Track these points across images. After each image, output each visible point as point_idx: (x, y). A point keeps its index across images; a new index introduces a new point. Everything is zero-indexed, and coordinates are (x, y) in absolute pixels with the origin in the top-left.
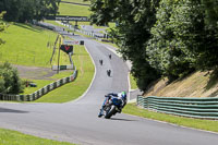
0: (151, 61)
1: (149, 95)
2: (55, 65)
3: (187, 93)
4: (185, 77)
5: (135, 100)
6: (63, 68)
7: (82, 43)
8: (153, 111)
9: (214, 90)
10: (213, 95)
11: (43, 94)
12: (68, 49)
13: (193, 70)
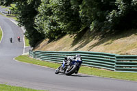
0: (37, 29)
1: (37, 50)
3: (60, 48)
4: (59, 38)
9: (77, 46)
10: (76, 49)
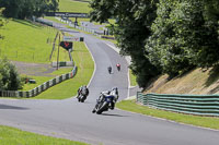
0: (150, 58)
1: (149, 92)
2: (54, 61)
4: (185, 73)
5: (135, 97)
6: (63, 64)
7: (82, 40)
8: (153, 108)
9: (213, 86)
10: (212, 91)
11: (43, 91)
12: (67, 46)
13: (193, 67)
